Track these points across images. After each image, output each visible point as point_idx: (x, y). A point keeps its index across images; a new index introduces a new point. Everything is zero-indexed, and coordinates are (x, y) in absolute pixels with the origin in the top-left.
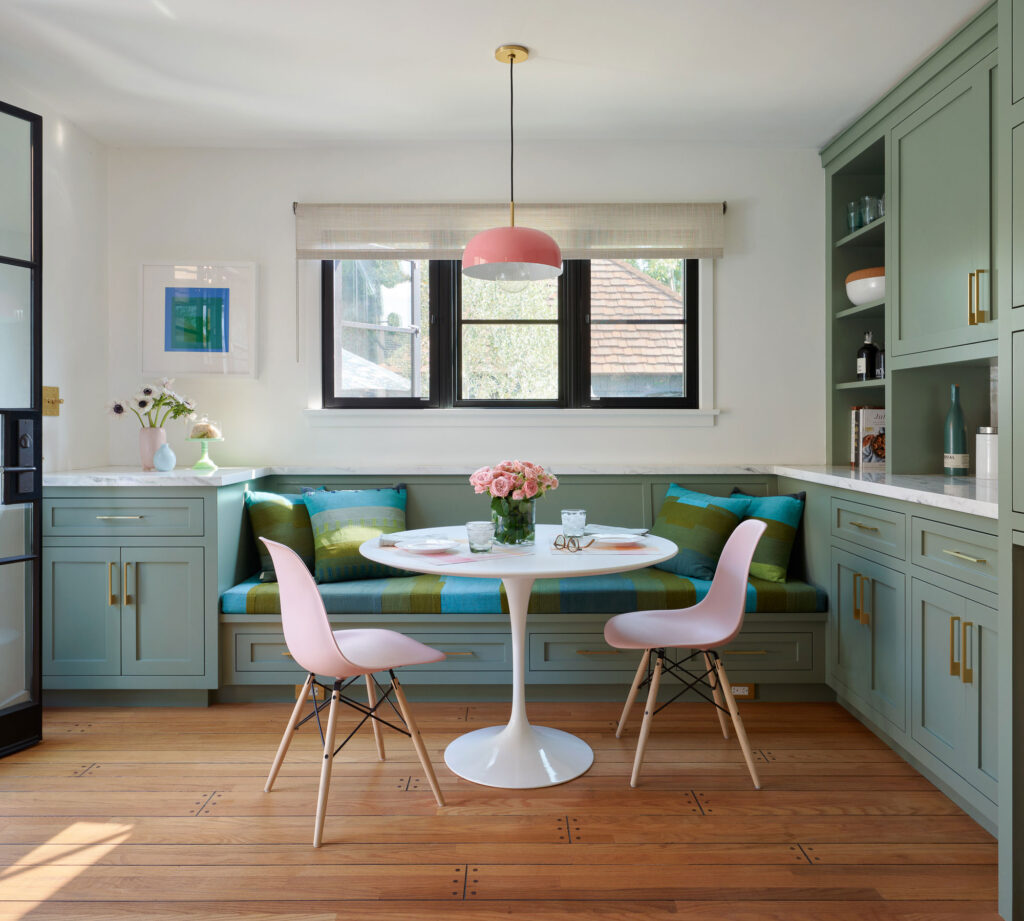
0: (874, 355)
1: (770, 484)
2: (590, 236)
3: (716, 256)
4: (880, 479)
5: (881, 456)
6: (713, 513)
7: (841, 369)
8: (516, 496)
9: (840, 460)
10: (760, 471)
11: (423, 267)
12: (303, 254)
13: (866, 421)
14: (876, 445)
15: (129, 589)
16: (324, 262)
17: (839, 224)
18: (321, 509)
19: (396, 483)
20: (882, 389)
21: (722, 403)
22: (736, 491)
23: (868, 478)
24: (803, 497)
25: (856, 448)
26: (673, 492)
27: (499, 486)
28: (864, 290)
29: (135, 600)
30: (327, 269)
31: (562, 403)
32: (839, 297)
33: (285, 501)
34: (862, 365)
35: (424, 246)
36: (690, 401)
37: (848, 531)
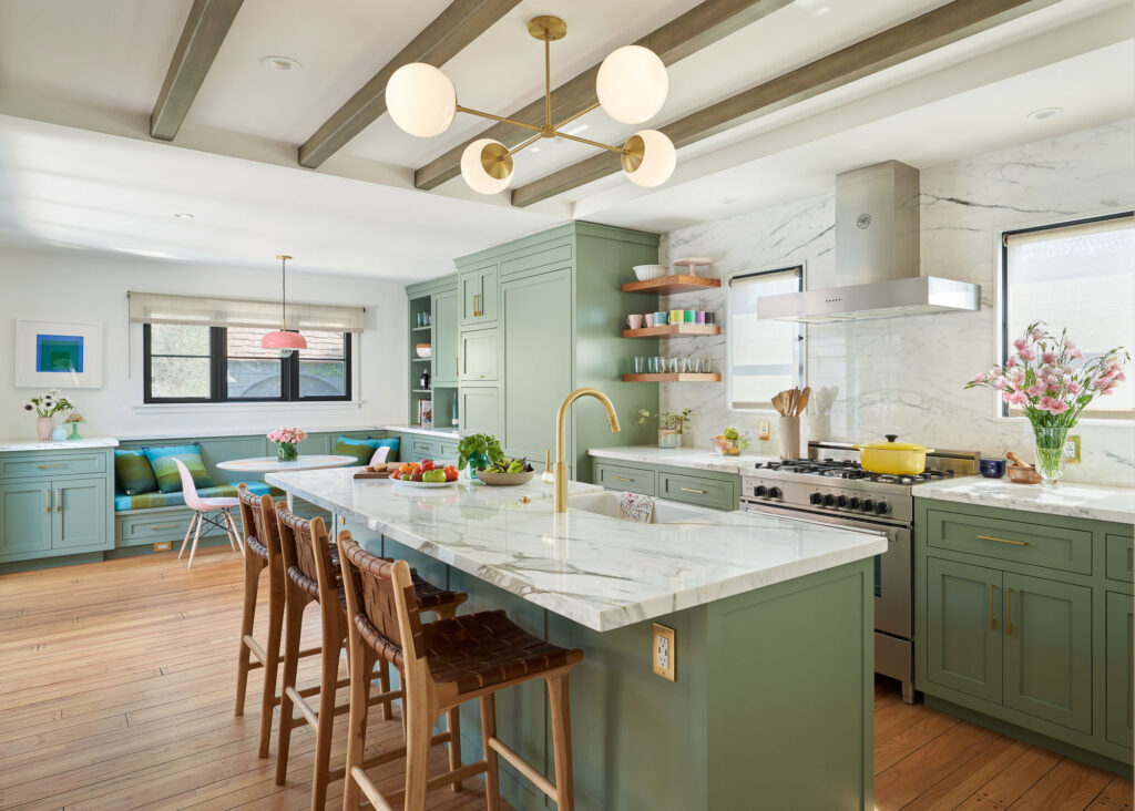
0: (427, 378)
1: (384, 434)
2: (299, 318)
3: (360, 332)
4: (430, 430)
5: (430, 420)
6: (362, 447)
7: (414, 384)
8: (293, 441)
9: (414, 423)
10: (380, 428)
11: (206, 330)
12: (132, 321)
13: (425, 406)
14: (428, 416)
15: (57, 503)
16: (145, 325)
17: (413, 323)
18: (157, 457)
19: (192, 442)
20: (430, 394)
21: (363, 398)
22: (370, 438)
23: (425, 429)
24: (399, 438)
25: (421, 417)
26: (341, 439)
27: (286, 438)
28: (424, 352)
29: (62, 509)
30: (147, 328)
31: (283, 398)
32: (414, 355)
33: (136, 453)
34: (423, 382)
35: (207, 319)
36: (348, 397)
37: (418, 449)
